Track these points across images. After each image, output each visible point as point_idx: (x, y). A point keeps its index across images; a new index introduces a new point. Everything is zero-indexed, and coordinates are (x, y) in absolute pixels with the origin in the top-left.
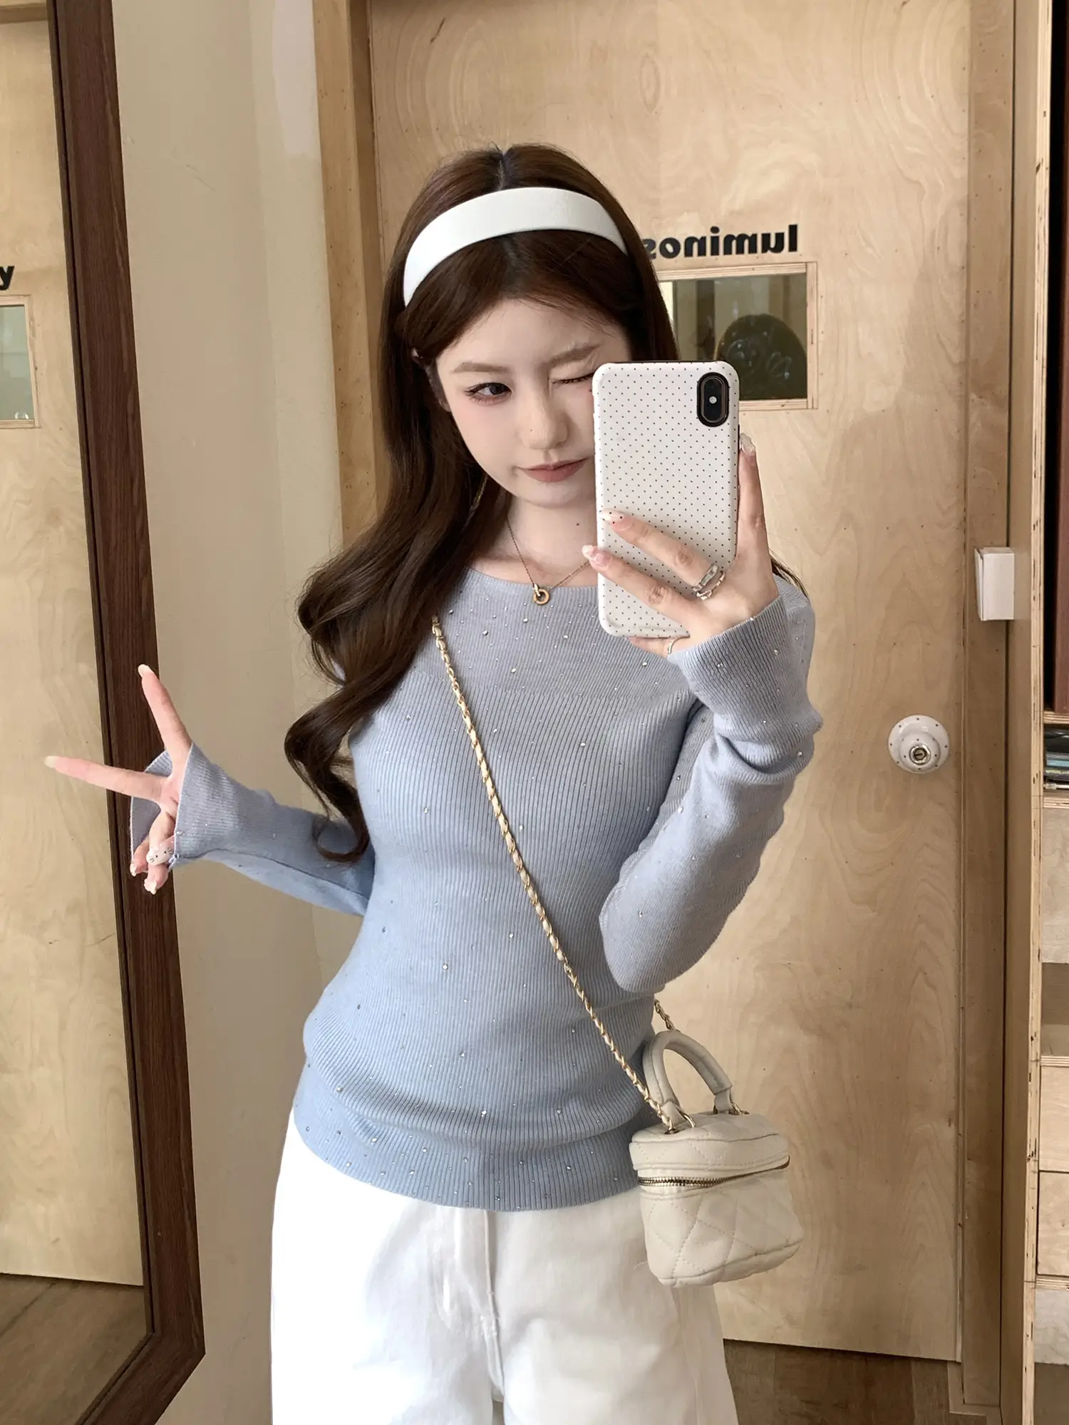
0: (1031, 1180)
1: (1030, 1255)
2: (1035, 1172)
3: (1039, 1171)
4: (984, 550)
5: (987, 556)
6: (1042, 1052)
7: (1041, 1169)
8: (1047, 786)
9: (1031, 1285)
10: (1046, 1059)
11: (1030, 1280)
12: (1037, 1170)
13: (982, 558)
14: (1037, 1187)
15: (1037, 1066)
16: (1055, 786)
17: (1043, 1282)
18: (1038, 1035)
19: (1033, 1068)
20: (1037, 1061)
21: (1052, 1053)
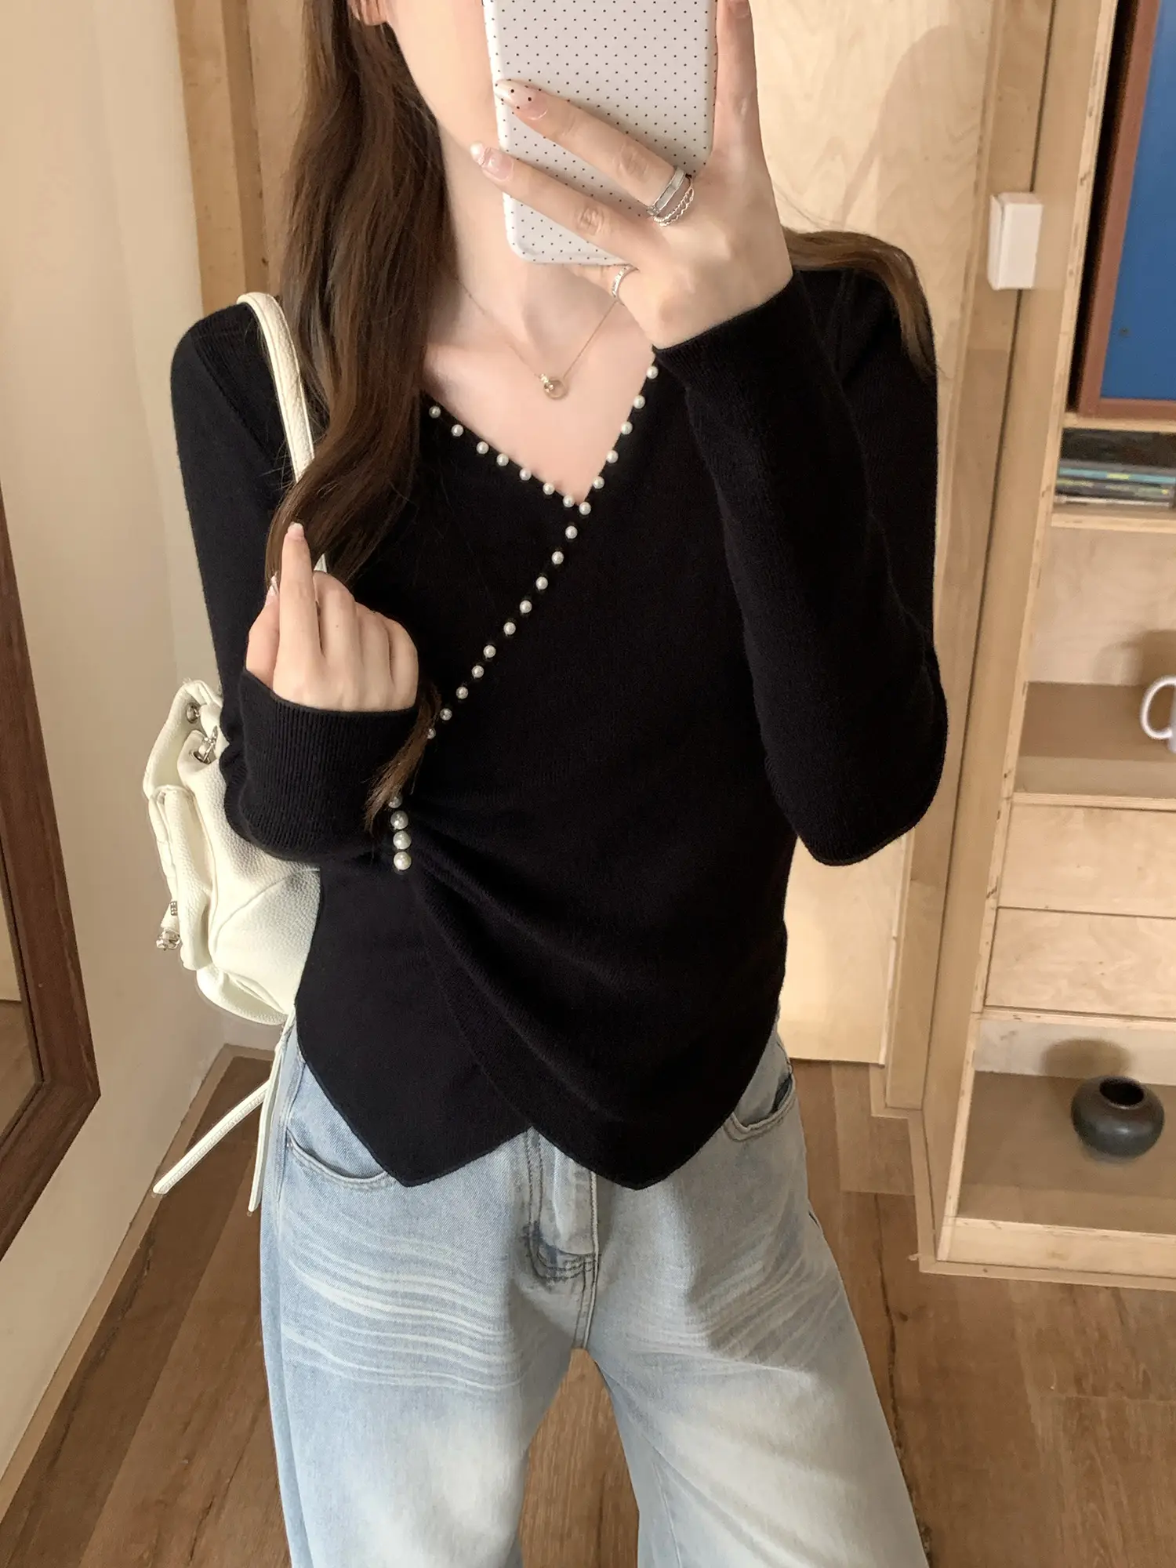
0: (989, 916)
1: (979, 987)
2: (993, 909)
3: (999, 908)
4: (1004, 196)
5: (1010, 208)
6: (1015, 790)
7: (1000, 905)
8: (1057, 497)
9: (977, 1016)
10: (1020, 797)
11: (976, 1011)
12: (995, 907)
13: (1003, 209)
14: (993, 923)
15: (1008, 803)
16: (1065, 499)
17: (988, 1010)
18: (1013, 773)
19: (1004, 807)
20: (1008, 799)
21: (1026, 790)
